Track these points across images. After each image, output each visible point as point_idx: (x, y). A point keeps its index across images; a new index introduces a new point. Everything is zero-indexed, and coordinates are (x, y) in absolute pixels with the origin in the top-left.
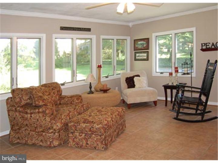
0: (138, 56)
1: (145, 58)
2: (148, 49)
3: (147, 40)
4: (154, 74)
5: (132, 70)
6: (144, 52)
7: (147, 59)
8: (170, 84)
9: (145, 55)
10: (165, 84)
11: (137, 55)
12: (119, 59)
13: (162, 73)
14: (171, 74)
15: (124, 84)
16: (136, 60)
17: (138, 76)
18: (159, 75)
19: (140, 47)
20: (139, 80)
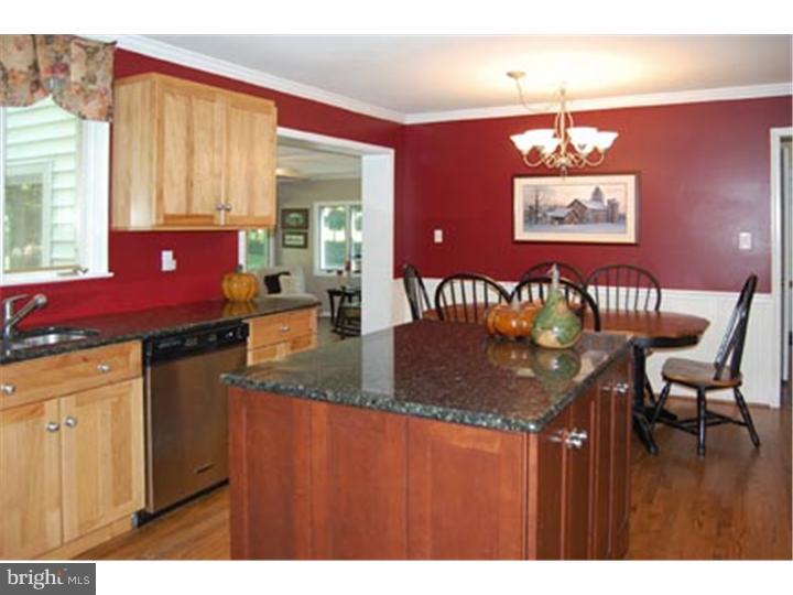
0: (290, 240)
1: (302, 243)
2: (307, 227)
3: (305, 213)
4: (317, 273)
5: (278, 262)
6: (299, 234)
7: (305, 246)
8: (339, 288)
9: (301, 238)
10: (331, 288)
11: (288, 237)
12: (257, 236)
13: (329, 271)
14: (340, 273)
15: (263, 288)
16: (285, 246)
17: (287, 274)
18: (325, 274)
19: (293, 223)
20: (288, 281)
